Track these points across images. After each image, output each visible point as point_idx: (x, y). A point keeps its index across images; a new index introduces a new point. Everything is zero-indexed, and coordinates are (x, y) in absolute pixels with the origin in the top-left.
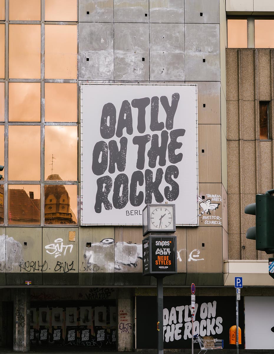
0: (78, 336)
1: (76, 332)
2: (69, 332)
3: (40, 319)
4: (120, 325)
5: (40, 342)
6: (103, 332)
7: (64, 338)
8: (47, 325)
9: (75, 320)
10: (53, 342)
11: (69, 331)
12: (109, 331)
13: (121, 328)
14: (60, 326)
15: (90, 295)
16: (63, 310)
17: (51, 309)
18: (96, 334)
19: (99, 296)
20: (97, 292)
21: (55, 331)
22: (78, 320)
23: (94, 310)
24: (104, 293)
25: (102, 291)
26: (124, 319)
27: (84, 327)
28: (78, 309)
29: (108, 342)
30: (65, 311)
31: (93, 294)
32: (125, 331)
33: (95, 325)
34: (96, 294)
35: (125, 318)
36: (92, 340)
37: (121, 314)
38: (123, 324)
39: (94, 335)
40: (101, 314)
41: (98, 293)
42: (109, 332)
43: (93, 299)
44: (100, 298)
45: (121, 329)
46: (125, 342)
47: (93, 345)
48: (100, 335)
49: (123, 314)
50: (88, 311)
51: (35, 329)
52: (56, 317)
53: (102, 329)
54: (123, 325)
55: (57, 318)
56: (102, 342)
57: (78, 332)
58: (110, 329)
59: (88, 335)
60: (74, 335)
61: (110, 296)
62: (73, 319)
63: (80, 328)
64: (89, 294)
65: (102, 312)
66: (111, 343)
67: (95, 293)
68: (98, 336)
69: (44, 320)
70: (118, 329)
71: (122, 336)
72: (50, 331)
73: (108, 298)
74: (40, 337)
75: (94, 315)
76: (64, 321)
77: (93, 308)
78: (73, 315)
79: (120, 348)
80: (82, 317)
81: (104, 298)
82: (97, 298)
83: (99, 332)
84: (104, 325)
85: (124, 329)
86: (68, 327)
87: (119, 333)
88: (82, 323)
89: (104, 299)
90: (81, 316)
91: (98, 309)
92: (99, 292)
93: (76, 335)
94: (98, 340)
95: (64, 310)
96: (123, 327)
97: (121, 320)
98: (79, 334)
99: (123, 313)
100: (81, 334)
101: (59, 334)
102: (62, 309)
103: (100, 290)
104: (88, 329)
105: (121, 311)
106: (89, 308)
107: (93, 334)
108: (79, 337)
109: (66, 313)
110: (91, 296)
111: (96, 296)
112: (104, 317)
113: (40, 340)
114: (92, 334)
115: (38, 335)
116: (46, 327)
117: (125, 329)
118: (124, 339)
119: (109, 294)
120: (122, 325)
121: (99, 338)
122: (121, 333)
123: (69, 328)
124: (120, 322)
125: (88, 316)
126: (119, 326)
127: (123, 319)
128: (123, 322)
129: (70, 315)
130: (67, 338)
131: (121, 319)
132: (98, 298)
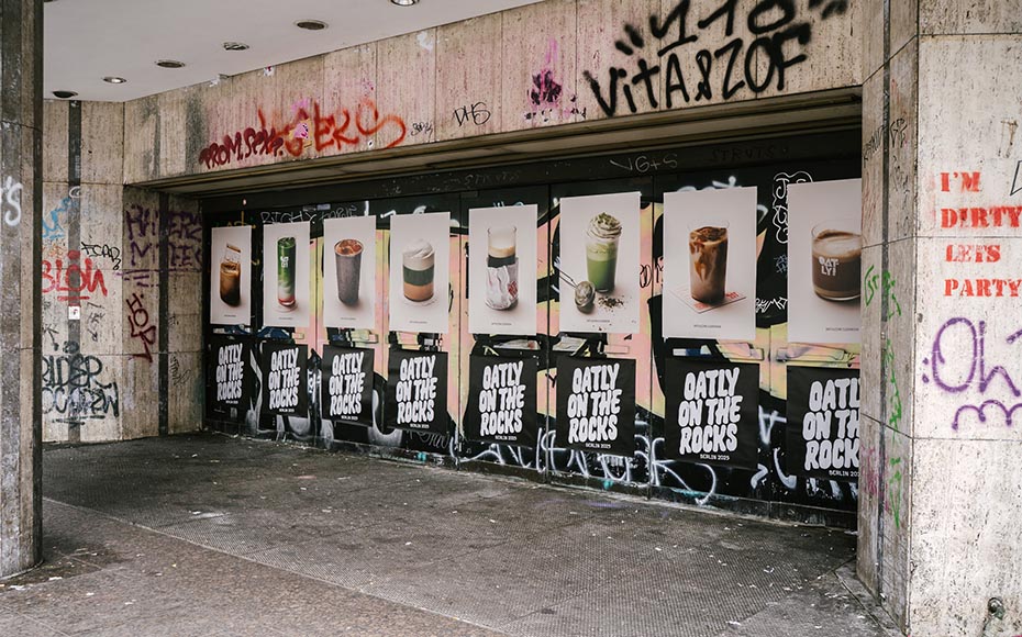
0: (541, 409)
1: (529, 381)
2: (490, 376)
3: (331, 285)
4: (936, 346)
5: (327, 427)
6: (726, 386)
7: (456, 411)
8: (363, 326)
9: (527, 292)
10: (397, 434)
11: (488, 368)
12: (775, 382)
13: (949, 374)
14: (436, 336)
15: (623, 73)
16: (453, 230)
17: (383, 225)
18: (674, 395)
19: (693, 78)
20: (683, 40)
21: (404, 361)
22: (547, 289)
23: (661, 218)
24: (748, 39)
25: (729, 31)
26: (988, 271)
27: (583, 342)
28: (548, 214)
29: (764, 470)
30: (466, 232)
31: (642, 63)
32: (989, 411)
33: (666, 336)
34: (674, 60)
35: (995, 255)
36: (642, 446)
37: (951, 218)
38: (978, 331)
39: (658, 407)
40: (712, 250)
41: (687, 54)
42: (780, 390)
43: (649, 108)
44: (704, 89)
45: (952, 382)
46: (987, 530)
47: (645, 479)
48: (705, 409)
49: (979, 216)
50: (615, 229)
51: (303, 348)
52: (410, 276)
53: (718, 361)
54: (978, 346)
55: (420, 281)
56: (715, 464)
57: (541, 375)
58: (790, 369)
59: (610, 402)
60: (515, 397)
61: (801, 58)
62: (513, 289)
63: (556, 348)
64: (616, 74)
65: (724, 231)
66: (790, 481)
67: (661, 53)
68: (689, 413)
69: (350, 299)
70: (919, 386)
71: (964, 468)
72: (381, 367)
73: (780, 86)
74: (327, 397)
75: (657, 251)
76: (456, 300)
77: (651, 198)
78: (510, 260)
79: (931, 603)
80: (576, 270)
81: (741, 85)
82: (678, 99)
83: (694, 385)
84: (734, 330)
85: (983, 388)
86: (482, 339)
87: (921, 431)
88: (567, 317)
89: (745, 93)
90: (563, 264)
91: (688, 210)
92: (694, 38)
93: (530, 397)
94: (684, 447)
95: (456, 224)
96: (977, 364)
97: (950, 285)
98: (553, 392)
99: (972, 201)
100: (564, 390)
101: (428, 389)
102: (445, 220)
103: (703, 24)
104: (612, 362)
105: (955, 183)
106: (624, 205)
107: (650, 398)
108: (553, 414)
109: (467, 247)
110: (626, 89)
111: (675, 81)
112: (741, 273)
113: (327, 415)
114: (642, 399)
115: (317, 385)
116: (355, 337)
117: (997, 388)
118: (986, 501)
119: (791, 49)
120: (957, 344)
121: (698, 430)
122: (947, 431)
123: (487, 350)
124: (934, 305)
125: (611, 266)
126: (924, 351)
127: (972, 271)
128: (974, 307)
129: (494, 262)
130: (473, 416)
131: (952, 271)
132: (687, 98)
